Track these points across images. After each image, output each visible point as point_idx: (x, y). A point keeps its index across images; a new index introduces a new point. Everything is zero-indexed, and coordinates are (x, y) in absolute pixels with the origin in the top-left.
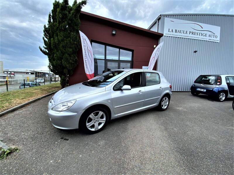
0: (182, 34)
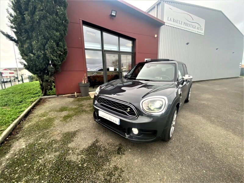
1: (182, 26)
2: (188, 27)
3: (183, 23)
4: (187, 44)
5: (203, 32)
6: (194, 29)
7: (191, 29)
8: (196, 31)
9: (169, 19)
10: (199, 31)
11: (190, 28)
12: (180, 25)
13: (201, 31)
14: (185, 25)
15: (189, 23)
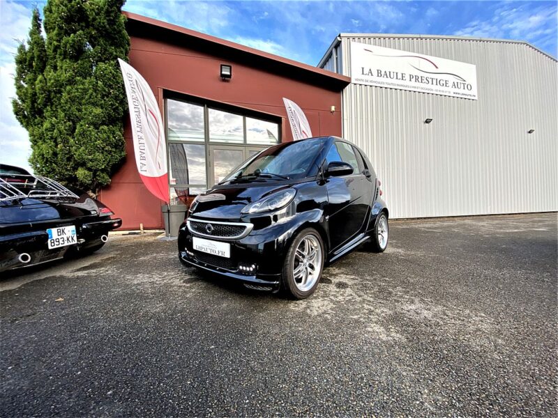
1: (407, 82)
3: (407, 77)
5: (474, 91)
6: (444, 88)
7: (435, 88)
8: (450, 91)
9: (366, 71)
10: (461, 91)
11: (430, 86)
12: (401, 82)
15: (425, 75)
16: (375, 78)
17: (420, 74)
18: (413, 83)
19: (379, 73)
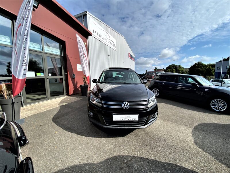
0: (101, 38)
1: (104, 40)
2: (107, 43)
3: (104, 39)
4: (108, 56)
5: (116, 48)
6: (111, 45)
7: (110, 45)
8: (112, 47)
9: (95, 32)
10: (114, 47)
11: (108, 43)
12: (102, 39)
13: (114, 48)
14: (105, 40)
15: (108, 40)
16: (96, 35)
17: (107, 39)
18: (105, 41)
19: (98, 34)
